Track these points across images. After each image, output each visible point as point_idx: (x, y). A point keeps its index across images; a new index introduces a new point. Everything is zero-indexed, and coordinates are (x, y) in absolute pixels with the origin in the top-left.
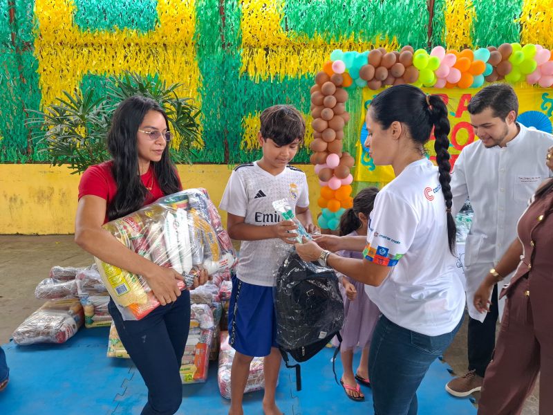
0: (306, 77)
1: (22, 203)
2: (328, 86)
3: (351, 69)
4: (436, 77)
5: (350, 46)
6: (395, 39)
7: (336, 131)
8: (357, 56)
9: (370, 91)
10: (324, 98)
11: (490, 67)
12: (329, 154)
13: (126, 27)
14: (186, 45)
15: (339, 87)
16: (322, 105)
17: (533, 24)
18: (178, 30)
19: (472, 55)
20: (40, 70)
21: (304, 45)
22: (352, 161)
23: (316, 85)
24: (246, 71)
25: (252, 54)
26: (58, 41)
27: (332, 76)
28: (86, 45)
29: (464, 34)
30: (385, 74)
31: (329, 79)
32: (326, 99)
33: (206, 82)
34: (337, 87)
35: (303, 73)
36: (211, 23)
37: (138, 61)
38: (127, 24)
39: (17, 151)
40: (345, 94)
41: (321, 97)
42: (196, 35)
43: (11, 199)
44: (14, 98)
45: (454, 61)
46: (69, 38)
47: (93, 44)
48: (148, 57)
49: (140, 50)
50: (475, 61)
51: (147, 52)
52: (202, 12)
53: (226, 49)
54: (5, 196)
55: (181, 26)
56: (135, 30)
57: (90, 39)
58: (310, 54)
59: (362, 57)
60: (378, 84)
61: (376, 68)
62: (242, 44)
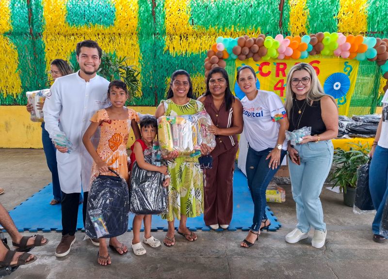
0: (204, 53)
1: (34, 129)
2: (214, 58)
3: (228, 48)
4: (278, 52)
5: (231, 34)
6: (259, 28)
8: (231, 40)
9: (240, 61)
11: (311, 46)
13: (96, 24)
14: (132, 34)
15: (221, 59)
17: (346, 19)
18: (127, 25)
19: (300, 40)
20: (46, 50)
21: (203, 33)
23: (208, 58)
24: (168, 50)
25: (172, 39)
26: (56, 33)
27: (217, 52)
28: (73, 35)
29: (302, 26)
30: (247, 51)
31: (215, 54)
32: (213, 65)
33: (144, 56)
34: (219, 59)
35: (202, 51)
36: (147, 21)
38: (97, 22)
40: (224, 63)
41: (210, 65)
42: (138, 28)
43: (27, 127)
44: (30, 66)
45: (289, 43)
46: (63, 31)
47: (77, 34)
48: (110, 42)
49: (105, 37)
50: (302, 43)
51: (109, 38)
52: (142, 14)
53: (156, 36)
54: (24, 125)
55: (129, 23)
56: (102, 26)
57: (75, 31)
58: (207, 39)
59: (233, 41)
60: (244, 57)
61: (242, 48)
62: (166, 33)
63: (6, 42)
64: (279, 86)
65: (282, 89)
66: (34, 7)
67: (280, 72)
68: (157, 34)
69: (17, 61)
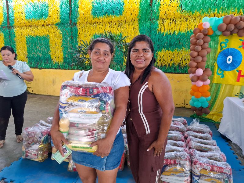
0: (190, 32)
2: (199, 35)
3: (212, 26)
7: (203, 57)
8: (217, 20)
9: (224, 37)
10: (197, 41)
12: (197, 69)
14: (134, 20)
15: (206, 35)
16: (195, 44)
18: (131, 14)
20: (78, 34)
21: (190, 16)
22: (211, 73)
23: (193, 35)
24: (160, 30)
25: (164, 22)
26: (85, 22)
27: (202, 30)
28: (95, 23)
30: (232, 27)
31: (200, 31)
32: (198, 41)
34: (204, 35)
35: (188, 30)
36: (146, 10)
37: (114, 28)
38: (111, 13)
39: (68, 65)
40: (208, 38)
41: (195, 40)
42: (139, 16)
44: (69, 45)
46: (89, 20)
47: (97, 22)
48: (118, 27)
49: (115, 24)
51: (118, 24)
52: (142, 6)
53: (151, 21)
55: (133, 12)
57: (97, 20)
58: (193, 21)
59: (219, 20)
60: (229, 33)
61: (227, 25)
62: (159, 18)
63: (56, 30)
66: (73, 6)
68: (153, 19)
69: (62, 41)
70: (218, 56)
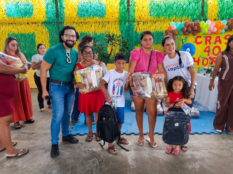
0: (157, 32)
2: (170, 34)
3: (178, 28)
4: (208, 31)
5: (174, 21)
6: (190, 17)
8: (180, 24)
9: (184, 36)
11: (227, 26)
13: (95, 16)
14: (116, 22)
18: (113, 16)
19: (220, 23)
21: (157, 20)
23: (165, 34)
24: (136, 30)
25: (139, 24)
26: (72, 21)
27: (171, 31)
28: (81, 23)
29: (215, 15)
30: (190, 29)
34: (173, 34)
35: (156, 30)
36: (124, 14)
37: (99, 28)
40: (176, 37)
42: (119, 18)
45: (214, 24)
46: (76, 20)
47: (84, 22)
49: (100, 24)
50: (222, 24)
52: (121, 10)
53: (129, 23)
55: (114, 15)
56: (98, 17)
57: (83, 20)
58: (159, 24)
59: (182, 24)
60: (187, 33)
61: (187, 28)
62: (135, 20)
63: (43, 27)
64: (207, 50)
65: (209, 51)
66: (59, 7)
67: (208, 42)
68: (130, 21)
69: (49, 38)
70: (181, 49)
